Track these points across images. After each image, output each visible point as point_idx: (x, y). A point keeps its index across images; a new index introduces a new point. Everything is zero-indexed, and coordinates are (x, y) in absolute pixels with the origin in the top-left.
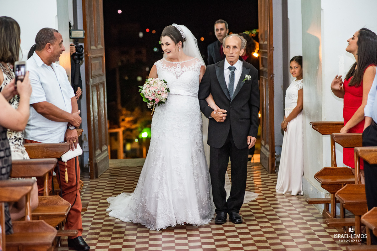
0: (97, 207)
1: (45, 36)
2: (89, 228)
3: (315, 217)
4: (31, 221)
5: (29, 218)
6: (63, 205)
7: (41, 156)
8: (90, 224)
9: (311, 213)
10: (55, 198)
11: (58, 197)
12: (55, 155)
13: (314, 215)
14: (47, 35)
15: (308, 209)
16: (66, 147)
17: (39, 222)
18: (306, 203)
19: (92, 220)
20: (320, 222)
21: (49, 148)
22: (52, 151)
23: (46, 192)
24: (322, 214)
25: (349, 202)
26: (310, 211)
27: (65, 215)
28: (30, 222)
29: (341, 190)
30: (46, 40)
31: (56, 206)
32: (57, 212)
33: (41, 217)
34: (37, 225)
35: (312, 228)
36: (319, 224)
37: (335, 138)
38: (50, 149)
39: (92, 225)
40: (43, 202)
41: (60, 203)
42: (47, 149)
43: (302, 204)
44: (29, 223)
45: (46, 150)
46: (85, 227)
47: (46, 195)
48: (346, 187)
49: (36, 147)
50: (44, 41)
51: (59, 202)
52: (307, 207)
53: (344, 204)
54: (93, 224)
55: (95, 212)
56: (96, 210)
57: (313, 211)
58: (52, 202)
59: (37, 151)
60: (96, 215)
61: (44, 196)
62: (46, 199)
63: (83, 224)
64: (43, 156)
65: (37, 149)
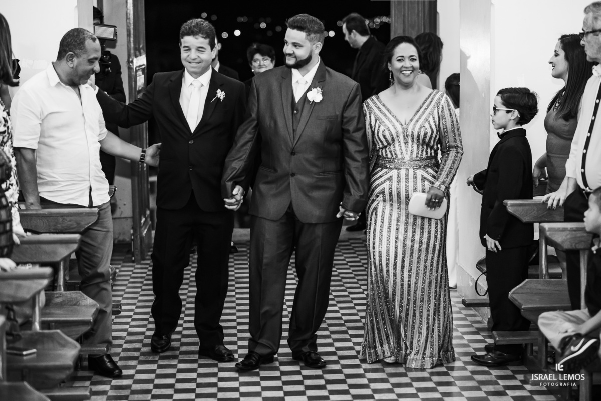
0: (134, 307)
1: (71, 40)
2: (124, 341)
3: (476, 328)
4: (41, 331)
5: (37, 326)
6: (86, 306)
7: (54, 229)
8: (124, 334)
9: (471, 322)
10: (74, 294)
11: (79, 293)
12: (75, 228)
13: (474, 325)
14: (74, 40)
15: (465, 315)
16: (94, 216)
17: (53, 334)
18: (462, 306)
19: (127, 329)
20: (483, 336)
21: (66, 216)
22: (70, 221)
23: (60, 286)
24: (486, 323)
25: (530, 306)
26: (469, 318)
27: (90, 322)
28: (40, 333)
29: (519, 288)
30: (70, 46)
31: (76, 307)
32: (77, 317)
33: (53, 324)
34: (51, 338)
35: (471, 344)
36: (483, 338)
37: (510, 208)
38: (68, 219)
39: (127, 337)
40: (56, 301)
41: (83, 303)
42: (63, 219)
43: (456, 307)
44: (37, 334)
45: (61, 219)
46: (117, 339)
47: (60, 290)
48: (526, 283)
49: (45, 214)
50: (68, 47)
51: (80, 302)
52: (464, 312)
53: (523, 309)
54: (130, 334)
55: (132, 316)
56: (133, 313)
57: (473, 318)
58: (71, 301)
59: (47, 221)
60: (133, 320)
61: (58, 292)
62: (60, 297)
63: (114, 334)
64: (56, 229)
65: (48, 218)
